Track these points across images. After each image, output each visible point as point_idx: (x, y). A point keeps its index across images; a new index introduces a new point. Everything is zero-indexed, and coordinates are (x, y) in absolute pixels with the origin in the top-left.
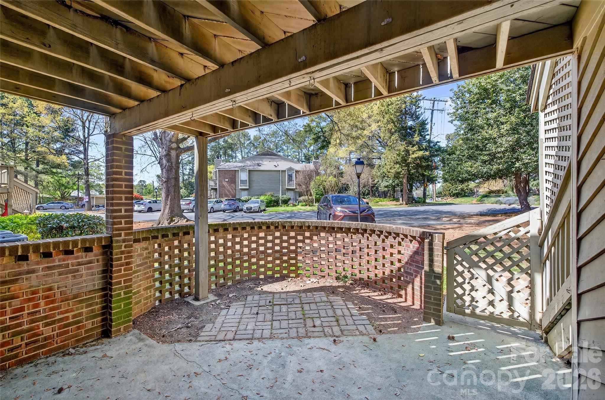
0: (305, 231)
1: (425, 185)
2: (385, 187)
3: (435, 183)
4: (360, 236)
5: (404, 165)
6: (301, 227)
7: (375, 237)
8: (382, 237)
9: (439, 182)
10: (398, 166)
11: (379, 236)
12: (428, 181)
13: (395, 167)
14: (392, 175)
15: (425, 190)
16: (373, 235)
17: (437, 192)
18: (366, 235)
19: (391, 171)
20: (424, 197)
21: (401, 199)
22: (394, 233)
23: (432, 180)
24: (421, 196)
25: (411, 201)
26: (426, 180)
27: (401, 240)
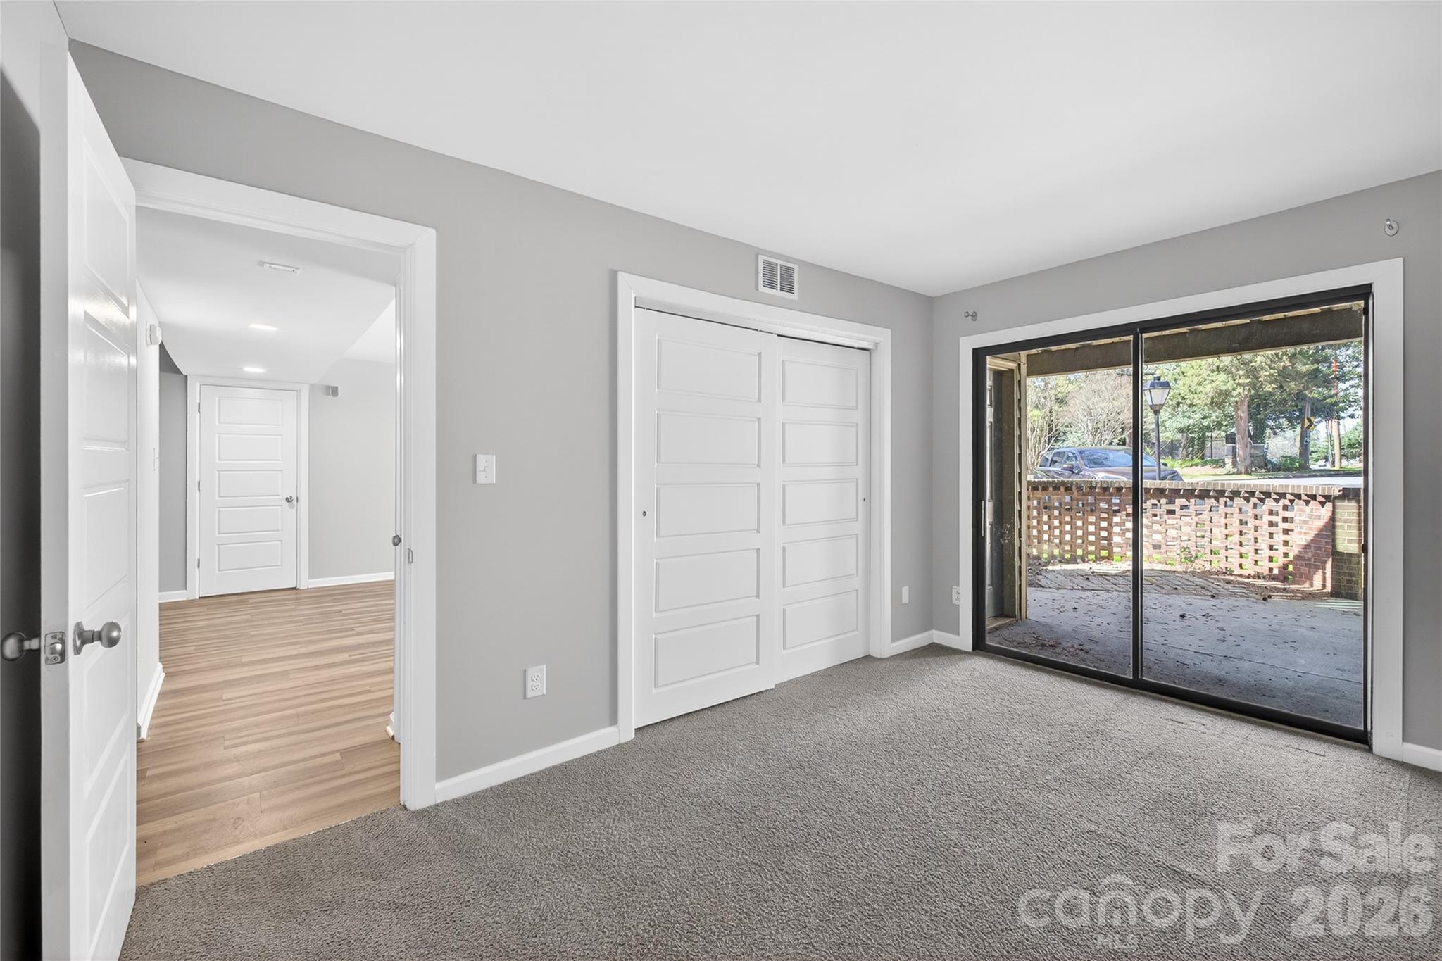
0: (1112, 495)
1: (1307, 423)
2: (1181, 431)
3: (1339, 418)
4: (1213, 500)
5: (1241, 372)
6: (1106, 489)
7: (1239, 502)
8: (1253, 500)
9: (1352, 416)
10: (1223, 376)
11: (1248, 500)
12: (1315, 412)
13: (1214, 379)
14: (1202, 400)
15: (1304, 435)
16: (1236, 499)
17: (1345, 442)
18: (1222, 500)
19: (1200, 388)
20: (1301, 454)
21: (1229, 461)
22: (1276, 493)
23: (1329, 411)
24: (1295, 451)
25: (1264, 465)
26: (1308, 412)
27: (1289, 503)
